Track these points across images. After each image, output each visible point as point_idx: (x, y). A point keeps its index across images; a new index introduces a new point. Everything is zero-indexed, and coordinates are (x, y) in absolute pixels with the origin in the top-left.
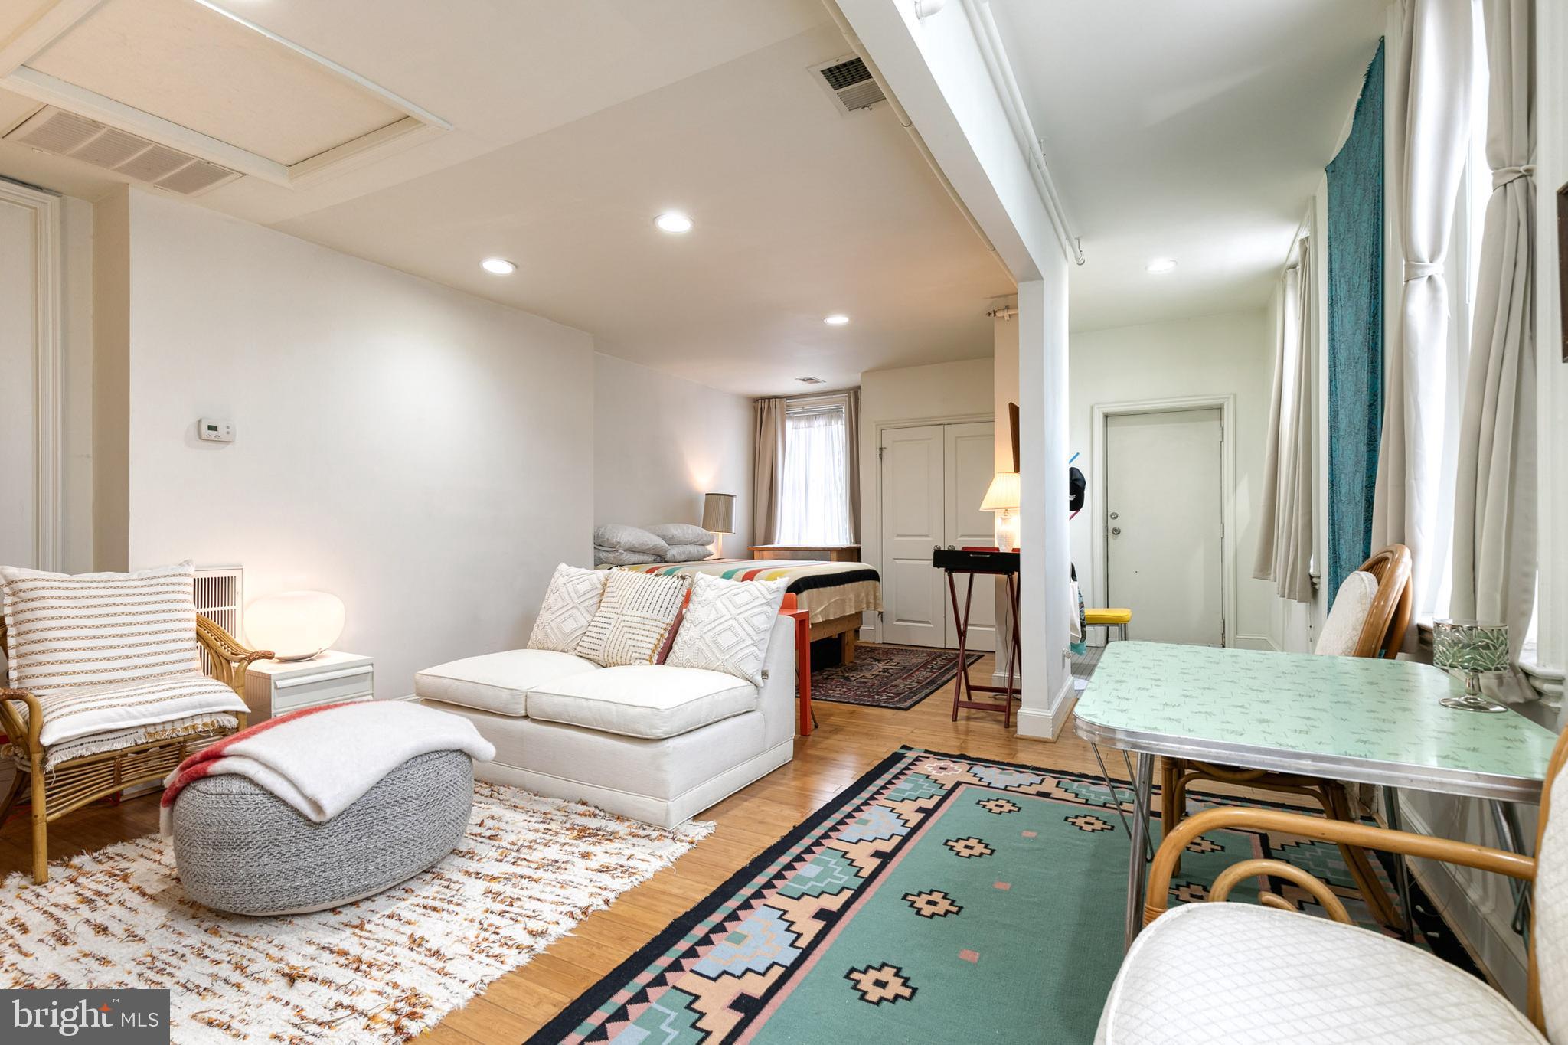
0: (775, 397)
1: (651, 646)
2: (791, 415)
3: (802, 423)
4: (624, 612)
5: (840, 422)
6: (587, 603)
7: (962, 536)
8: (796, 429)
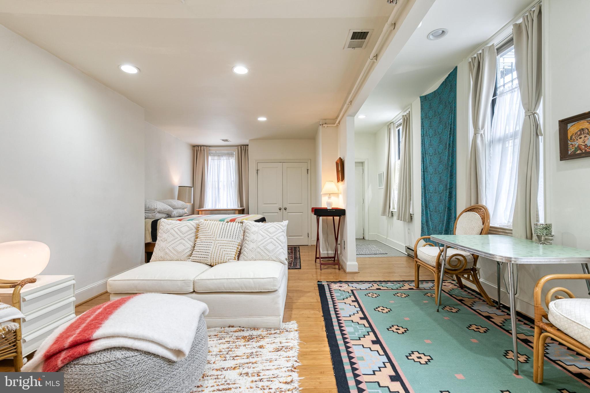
0: (204, 146)
1: (235, 253)
2: (211, 154)
3: (216, 158)
4: (217, 239)
5: (233, 158)
6: (189, 237)
7: (289, 204)
8: (213, 160)
